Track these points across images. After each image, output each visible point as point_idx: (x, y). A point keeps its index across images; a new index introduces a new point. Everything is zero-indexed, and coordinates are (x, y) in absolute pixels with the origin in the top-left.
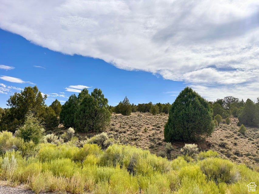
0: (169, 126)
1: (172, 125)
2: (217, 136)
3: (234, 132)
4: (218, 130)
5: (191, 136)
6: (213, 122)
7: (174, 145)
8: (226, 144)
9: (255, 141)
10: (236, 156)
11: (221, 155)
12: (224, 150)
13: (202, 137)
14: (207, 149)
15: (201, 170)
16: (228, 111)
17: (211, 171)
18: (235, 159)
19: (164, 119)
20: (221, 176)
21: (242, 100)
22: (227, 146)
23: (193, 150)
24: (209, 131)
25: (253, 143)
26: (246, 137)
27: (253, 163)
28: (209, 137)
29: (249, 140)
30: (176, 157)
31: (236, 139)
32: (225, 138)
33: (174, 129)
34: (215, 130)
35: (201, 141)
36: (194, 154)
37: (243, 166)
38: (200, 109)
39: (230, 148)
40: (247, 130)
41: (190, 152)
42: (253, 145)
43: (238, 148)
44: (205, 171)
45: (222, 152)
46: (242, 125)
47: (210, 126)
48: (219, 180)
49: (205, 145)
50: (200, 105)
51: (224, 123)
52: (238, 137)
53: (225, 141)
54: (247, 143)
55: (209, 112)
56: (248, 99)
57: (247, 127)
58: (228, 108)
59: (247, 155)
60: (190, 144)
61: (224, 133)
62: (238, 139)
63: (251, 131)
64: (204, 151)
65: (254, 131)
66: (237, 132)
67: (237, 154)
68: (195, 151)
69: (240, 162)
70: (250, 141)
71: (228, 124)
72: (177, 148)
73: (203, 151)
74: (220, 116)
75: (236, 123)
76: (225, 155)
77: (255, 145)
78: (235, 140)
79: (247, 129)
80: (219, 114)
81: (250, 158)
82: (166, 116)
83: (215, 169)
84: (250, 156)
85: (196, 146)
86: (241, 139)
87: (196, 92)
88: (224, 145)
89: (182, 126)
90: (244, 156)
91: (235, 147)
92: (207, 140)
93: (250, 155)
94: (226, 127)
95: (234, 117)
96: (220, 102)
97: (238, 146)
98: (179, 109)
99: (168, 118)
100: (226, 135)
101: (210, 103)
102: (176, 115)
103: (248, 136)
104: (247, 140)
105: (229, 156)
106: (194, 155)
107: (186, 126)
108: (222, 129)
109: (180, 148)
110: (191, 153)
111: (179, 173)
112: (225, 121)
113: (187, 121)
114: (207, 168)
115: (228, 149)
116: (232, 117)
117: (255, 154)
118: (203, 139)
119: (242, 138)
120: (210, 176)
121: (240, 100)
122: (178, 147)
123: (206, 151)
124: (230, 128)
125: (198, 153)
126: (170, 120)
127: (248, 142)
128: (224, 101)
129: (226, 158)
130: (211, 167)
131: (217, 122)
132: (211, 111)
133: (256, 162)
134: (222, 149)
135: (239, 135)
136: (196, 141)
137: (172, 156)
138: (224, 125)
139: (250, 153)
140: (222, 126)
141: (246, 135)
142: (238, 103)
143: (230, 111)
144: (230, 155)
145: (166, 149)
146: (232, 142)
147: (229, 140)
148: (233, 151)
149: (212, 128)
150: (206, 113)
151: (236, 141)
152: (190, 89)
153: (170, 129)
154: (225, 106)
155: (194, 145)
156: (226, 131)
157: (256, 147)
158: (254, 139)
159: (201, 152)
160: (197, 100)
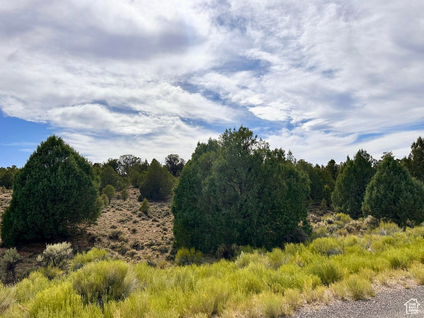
0: (12, 213)
1: (20, 212)
2: (107, 222)
3: (132, 212)
4: (108, 211)
5: (61, 228)
6: (100, 198)
7: (24, 251)
8: (120, 233)
9: (161, 221)
10: (134, 250)
11: (112, 253)
12: (116, 243)
13: (80, 228)
14: (88, 247)
15: (74, 289)
16: (125, 178)
17: (91, 286)
18: (132, 255)
19: (3, 200)
20: (108, 290)
21: (146, 161)
22: (122, 236)
23: (62, 254)
24: (92, 214)
25: (158, 226)
26: (149, 217)
27: (158, 256)
28: (92, 225)
29: (153, 221)
30: (27, 275)
31: (135, 222)
32: (119, 224)
33: (24, 219)
34: (103, 212)
35: (78, 235)
36: (65, 260)
37: (142, 264)
38: (77, 178)
39: (125, 239)
40: (150, 207)
41: (57, 258)
42: (158, 228)
43: (138, 237)
44: (82, 289)
45: (113, 248)
46: (145, 199)
47: (96, 205)
48: (105, 297)
49: (86, 241)
50: (78, 170)
51: (118, 198)
52: (138, 219)
53: (118, 230)
54: (150, 227)
55: (94, 183)
56: (154, 160)
57: (151, 202)
58: (126, 173)
59: (150, 246)
60: (57, 243)
61: (118, 216)
62: (138, 222)
63: (156, 208)
64: (84, 252)
65: (161, 206)
66: (137, 211)
67: (136, 246)
68: (65, 255)
69: (139, 258)
70: (154, 223)
71: (125, 199)
72: (30, 257)
73: (81, 252)
74: (113, 187)
75: (137, 196)
76: (118, 251)
77: (161, 227)
78: (134, 225)
79: (151, 205)
80: (111, 184)
81: (154, 250)
82: (6, 195)
83: (98, 282)
84: (153, 247)
85: (69, 244)
86: (142, 222)
87: (71, 146)
88: (116, 235)
89: (43, 211)
90: (146, 247)
91: (133, 236)
92: (88, 232)
93: (153, 245)
94: (122, 205)
95: (134, 188)
96: (113, 164)
97: (137, 234)
98: (35, 179)
99: (11, 198)
100: (120, 218)
101: (97, 165)
102: (29, 190)
103: (152, 215)
104: (150, 222)
105: (123, 252)
106: (64, 263)
107: (51, 212)
108: (114, 209)
109: (36, 254)
110: (59, 261)
111: (29, 306)
112: (121, 194)
113: (53, 201)
114: (85, 282)
115: (123, 242)
116: (130, 188)
117: (160, 241)
118: (82, 230)
119: (143, 219)
120: (89, 295)
121: (143, 161)
122: (31, 254)
123: (87, 251)
124: (128, 206)
125: (72, 258)
126: (14, 203)
127: (152, 224)
128: (119, 162)
129: (120, 256)
130: (93, 278)
131: (107, 198)
132: (97, 180)
133: (160, 255)
134: (113, 244)
135: (140, 216)
136: (70, 236)
137: (18, 275)
138: (118, 202)
139: (154, 241)
140: (114, 204)
141: (149, 214)
142: (140, 166)
143: (129, 179)
144: (126, 250)
145: (5, 262)
146: (129, 229)
147: (124, 225)
148: (131, 242)
149: (98, 210)
150: (88, 183)
151: (136, 227)
152: (60, 138)
153: (15, 221)
154: (120, 170)
155: (64, 244)
156: (121, 212)
157: (162, 231)
158: (160, 220)
159: (78, 254)
160: (73, 161)
